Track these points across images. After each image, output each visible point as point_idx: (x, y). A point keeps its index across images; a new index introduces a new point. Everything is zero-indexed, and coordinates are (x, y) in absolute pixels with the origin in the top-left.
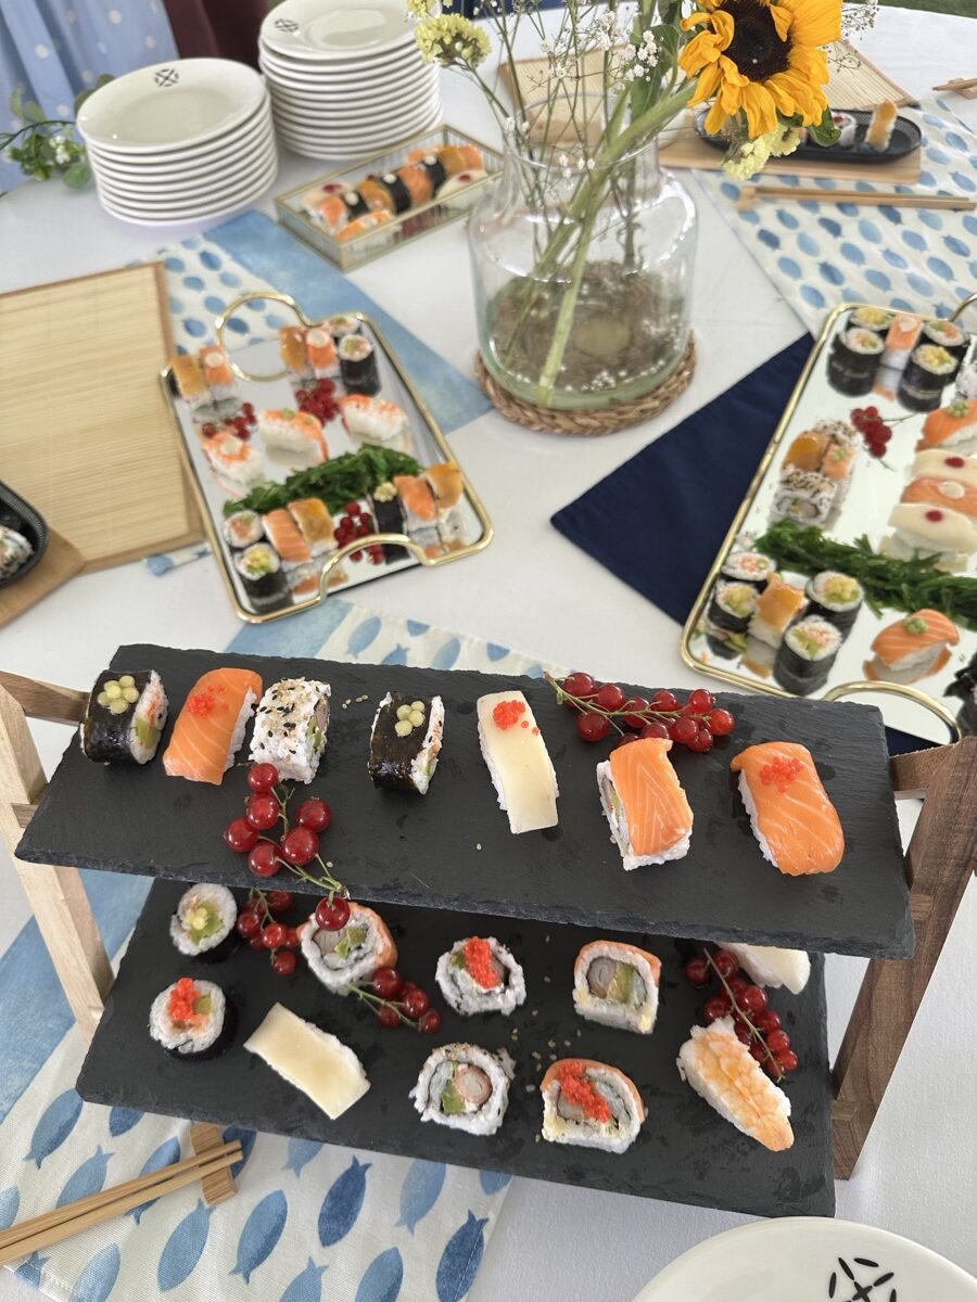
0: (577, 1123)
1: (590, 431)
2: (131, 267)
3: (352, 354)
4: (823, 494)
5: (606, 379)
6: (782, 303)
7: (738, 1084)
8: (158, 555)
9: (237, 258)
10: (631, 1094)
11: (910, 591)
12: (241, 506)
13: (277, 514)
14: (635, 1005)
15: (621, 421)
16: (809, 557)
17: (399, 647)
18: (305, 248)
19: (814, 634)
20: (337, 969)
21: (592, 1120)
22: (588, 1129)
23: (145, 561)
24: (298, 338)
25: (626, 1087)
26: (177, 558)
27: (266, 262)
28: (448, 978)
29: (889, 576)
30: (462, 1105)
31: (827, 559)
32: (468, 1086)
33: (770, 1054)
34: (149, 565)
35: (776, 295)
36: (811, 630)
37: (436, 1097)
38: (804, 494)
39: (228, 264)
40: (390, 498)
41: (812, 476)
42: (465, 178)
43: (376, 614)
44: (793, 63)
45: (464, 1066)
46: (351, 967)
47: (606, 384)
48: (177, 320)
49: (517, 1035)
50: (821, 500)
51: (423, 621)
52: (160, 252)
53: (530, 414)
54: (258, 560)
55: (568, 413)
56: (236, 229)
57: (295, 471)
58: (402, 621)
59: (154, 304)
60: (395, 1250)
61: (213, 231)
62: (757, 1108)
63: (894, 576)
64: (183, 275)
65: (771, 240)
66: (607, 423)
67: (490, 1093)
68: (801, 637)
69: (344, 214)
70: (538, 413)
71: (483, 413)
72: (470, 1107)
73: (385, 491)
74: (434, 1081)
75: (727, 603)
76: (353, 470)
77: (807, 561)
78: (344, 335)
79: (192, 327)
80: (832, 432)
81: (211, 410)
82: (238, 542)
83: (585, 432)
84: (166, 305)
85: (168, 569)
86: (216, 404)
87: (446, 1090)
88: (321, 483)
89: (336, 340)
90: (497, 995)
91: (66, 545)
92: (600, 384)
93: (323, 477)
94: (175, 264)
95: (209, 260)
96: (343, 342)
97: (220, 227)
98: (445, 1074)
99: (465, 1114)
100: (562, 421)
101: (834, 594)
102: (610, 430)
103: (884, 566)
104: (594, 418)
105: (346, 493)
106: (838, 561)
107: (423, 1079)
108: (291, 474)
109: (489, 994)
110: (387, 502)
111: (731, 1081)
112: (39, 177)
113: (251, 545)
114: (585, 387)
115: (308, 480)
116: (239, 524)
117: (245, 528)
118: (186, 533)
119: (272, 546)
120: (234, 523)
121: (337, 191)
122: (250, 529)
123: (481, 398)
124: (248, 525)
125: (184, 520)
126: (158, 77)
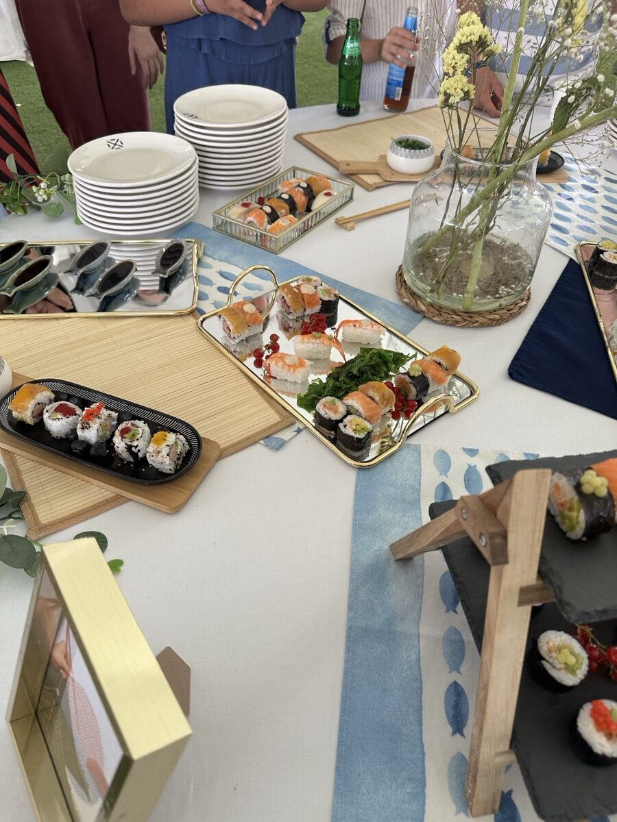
1: (495, 322)
8: (268, 437)
17: (468, 466)
23: (262, 442)
24: (296, 290)
26: (283, 436)
27: (221, 253)
34: (267, 446)
40: (420, 373)
42: (328, 194)
51: (472, 447)
53: (455, 317)
54: (358, 425)
58: (459, 450)
66: (504, 316)
69: (266, 219)
71: (420, 321)
73: (416, 370)
83: (492, 323)
85: (282, 445)
104: (497, 314)
110: (419, 376)
113: (345, 417)
116: (327, 405)
117: (334, 407)
118: (280, 419)
119: (360, 415)
120: (325, 406)
121: (251, 206)
122: (337, 407)
123: (414, 314)
124: (335, 405)
125: (273, 411)
126: (110, 144)
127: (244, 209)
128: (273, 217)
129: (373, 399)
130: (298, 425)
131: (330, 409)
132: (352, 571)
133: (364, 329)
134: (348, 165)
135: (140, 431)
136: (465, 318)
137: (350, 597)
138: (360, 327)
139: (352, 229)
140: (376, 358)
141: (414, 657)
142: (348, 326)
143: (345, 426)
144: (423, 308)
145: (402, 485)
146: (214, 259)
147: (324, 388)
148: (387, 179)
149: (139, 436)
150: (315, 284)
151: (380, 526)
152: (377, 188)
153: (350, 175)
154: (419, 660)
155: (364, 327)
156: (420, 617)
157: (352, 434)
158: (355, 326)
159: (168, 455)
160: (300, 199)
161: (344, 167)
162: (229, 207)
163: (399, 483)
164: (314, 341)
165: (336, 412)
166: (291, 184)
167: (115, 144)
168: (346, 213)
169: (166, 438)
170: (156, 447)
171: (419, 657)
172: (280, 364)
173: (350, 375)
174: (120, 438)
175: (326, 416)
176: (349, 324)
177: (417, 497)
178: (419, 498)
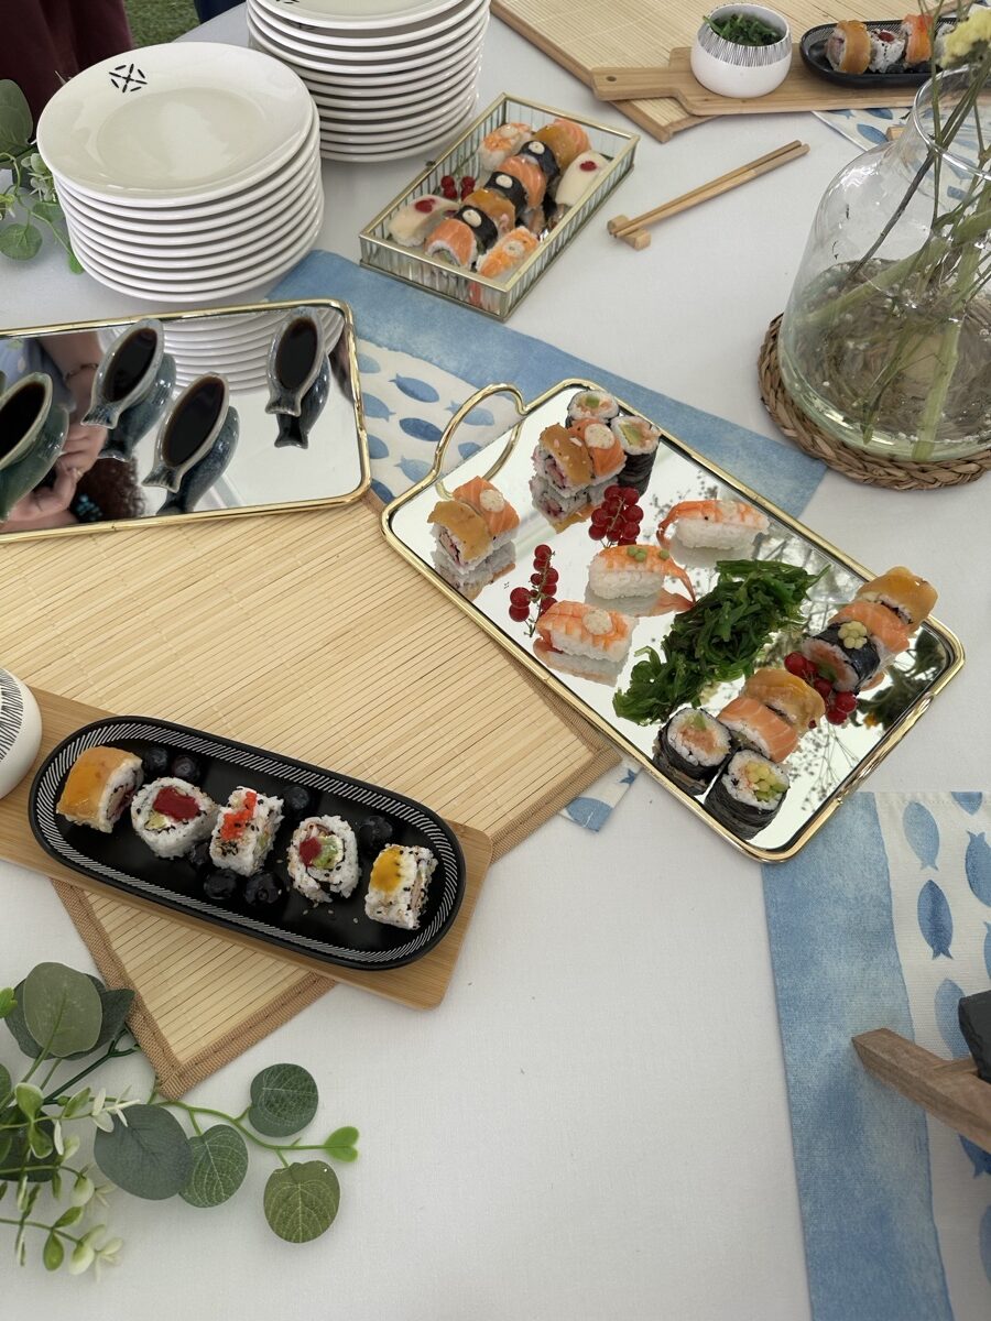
1: (968, 478)
8: (575, 800)
23: (565, 812)
24: (577, 441)
26: (603, 794)
34: (577, 821)
42: (588, 167)
43: (908, 797)
51: (969, 788)
53: (895, 473)
54: (762, 780)
58: (946, 798)
69: (473, 241)
70: (906, 469)
71: (820, 480)
82: (710, 759)
110: (863, 647)
116: (691, 733)
117: (704, 735)
118: (589, 756)
119: (759, 752)
120: (684, 733)
121: (436, 208)
122: (710, 734)
123: (807, 461)
124: (704, 729)
125: (572, 737)
126: (115, 79)
127: (423, 217)
128: (487, 235)
129: (781, 714)
130: (627, 765)
131: (697, 741)
132: (793, 1110)
133: (725, 524)
134: (611, 79)
135: (339, 843)
136: (913, 474)
137: (798, 1166)
138: (717, 521)
139: (646, 245)
140: (760, 596)
141: (935, 1285)
142: (692, 518)
143: (735, 783)
144: (828, 451)
145: (856, 899)
146: (379, 345)
147: (671, 677)
148: (696, 112)
149: (338, 858)
150: (605, 413)
151: (828, 998)
152: (676, 133)
153: (617, 104)
154: (945, 1292)
155: (726, 520)
156: (930, 1192)
157: (754, 802)
158: (706, 518)
159: (409, 908)
160: (534, 182)
161: (605, 88)
162: (390, 215)
163: (850, 896)
164: (632, 567)
165: (710, 747)
166: (505, 140)
167: (128, 79)
168: (625, 205)
169: (401, 871)
170: (383, 894)
171: (945, 1284)
172: (577, 632)
173: (714, 641)
174: (302, 867)
175: (691, 759)
176: (693, 513)
177: (888, 920)
178: (891, 922)
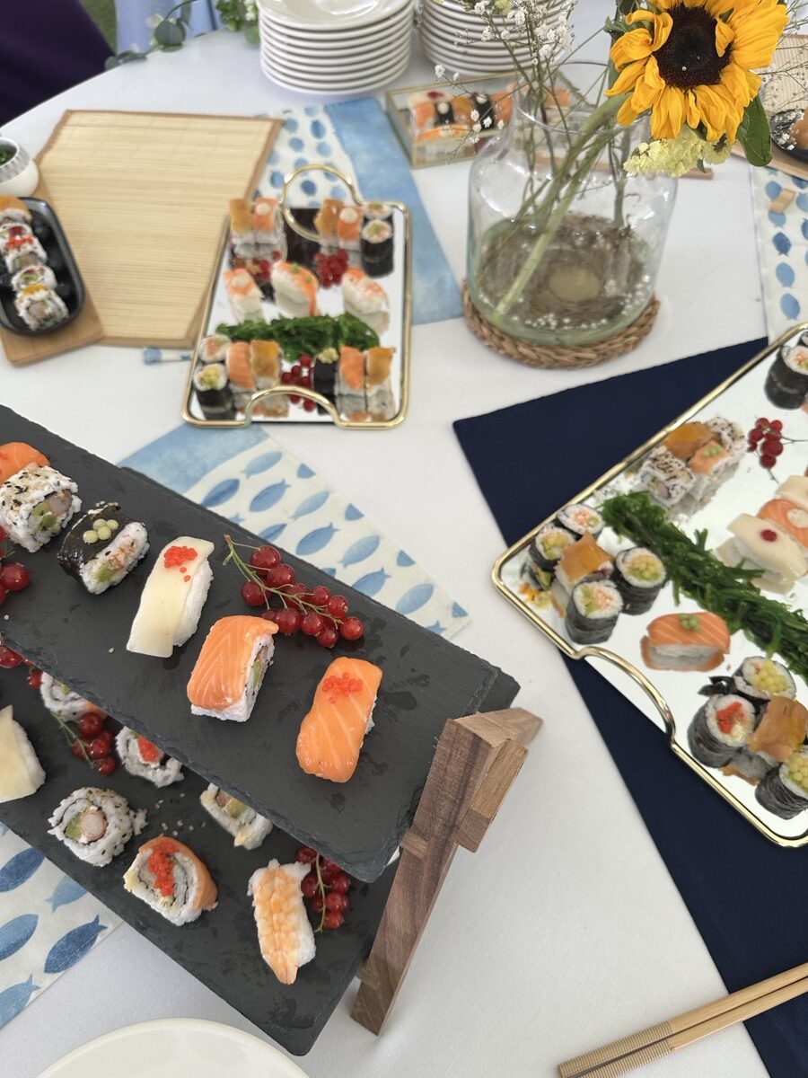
0: (147, 887)
1: (527, 361)
2: (259, 118)
3: (371, 236)
4: (680, 482)
5: (550, 320)
6: (759, 305)
7: (275, 917)
8: (155, 348)
9: (338, 134)
10: (196, 886)
11: (713, 592)
12: (227, 330)
13: (241, 345)
14: (241, 823)
15: (556, 361)
16: (643, 530)
17: (283, 482)
18: (394, 140)
19: (600, 595)
20: (56, 700)
21: (158, 891)
22: (152, 895)
24: (334, 210)
25: (196, 879)
26: (166, 355)
27: (357, 142)
28: (125, 742)
29: (700, 572)
30: (79, 835)
31: (658, 538)
32: (90, 824)
33: (324, 909)
34: (145, 353)
35: (758, 294)
36: (600, 592)
37: (66, 821)
38: (662, 476)
39: (330, 137)
40: (330, 362)
41: (677, 464)
43: (281, 450)
44: (723, 79)
45: (95, 808)
46: (66, 702)
47: (548, 324)
48: (269, 169)
49: (161, 804)
50: (674, 485)
51: (313, 468)
52: (286, 112)
53: (485, 331)
54: (209, 376)
55: (515, 340)
56: (348, 109)
57: (280, 315)
58: (297, 464)
59: (257, 153)
60: (36, 917)
61: (333, 105)
62: (277, 943)
63: (705, 574)
64: (293, 135)
65: (782, 244)
66: (544, 358)
67: (102, 836)
68: (587, 594)
69: (431, 120)
70: (492, 332)
71: (453, 317)
72: (83, 839)
73: (327, 355)
74: (70, 808)
75: (542, 543)
76: (322, 330)
77: (639, 534)
78: (374, 218)
79: (275, 179)
80: (719, 430)
81: (253, 249)
82: (205, 357)
83: (522, 360)
84: (268, 155)
85: (154, 361)
86: (257, 245)
87: (74, 819)
88: (293, 332)
89: (366, 220)
90: (151, 769)
91: (95, 318)
92: (543, 323)
93: (296, 327)
94: (289, 124)
95: (317, 129)
96: (370, 224)
97: (340, 104)
98: (79, 807)
99: (77, 842)
100: (507, 345)
101: (637, 569)
102: (543, 366)
103: (700, 562)
104: (534, 351)
105: (309, 346)
106: (666, 543)
107: (64, 803)
108: (277, 318)
109: (146, 765)
110: (327, 364)
111: (271, 913)
112: (231, 27)
113: (213, 362)
114: (529, 322)
115: (283, 327)
118: (183, 338)
145: (198, 458)
163: (197, 455)
